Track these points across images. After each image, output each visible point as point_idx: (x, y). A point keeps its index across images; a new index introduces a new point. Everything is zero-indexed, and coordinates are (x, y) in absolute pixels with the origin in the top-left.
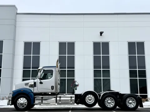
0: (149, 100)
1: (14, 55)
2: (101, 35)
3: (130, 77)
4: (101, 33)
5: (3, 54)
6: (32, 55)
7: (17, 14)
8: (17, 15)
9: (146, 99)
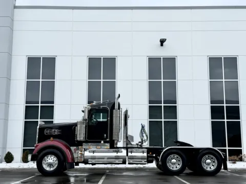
0: (245, 159)
1: (10, 80)
2: (162, 45)
3: (212, 119)
4: (162, 42)
6: (41, 80)
7: (15, 7)
8: (15, 10)
9: (240, 157)
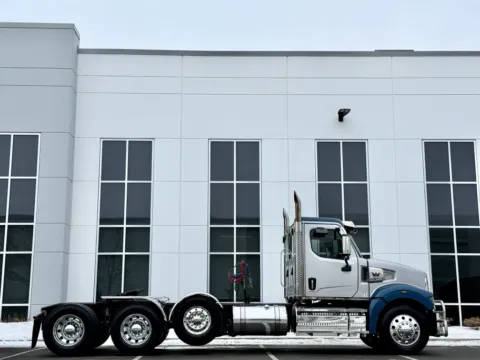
1: (72, 181)
2: (341, 119)
3: (432, 251)
4: (342, 114)
5: (37, 178)
6: (126, 182)
7: (80, 51)
8: (80, 56)
